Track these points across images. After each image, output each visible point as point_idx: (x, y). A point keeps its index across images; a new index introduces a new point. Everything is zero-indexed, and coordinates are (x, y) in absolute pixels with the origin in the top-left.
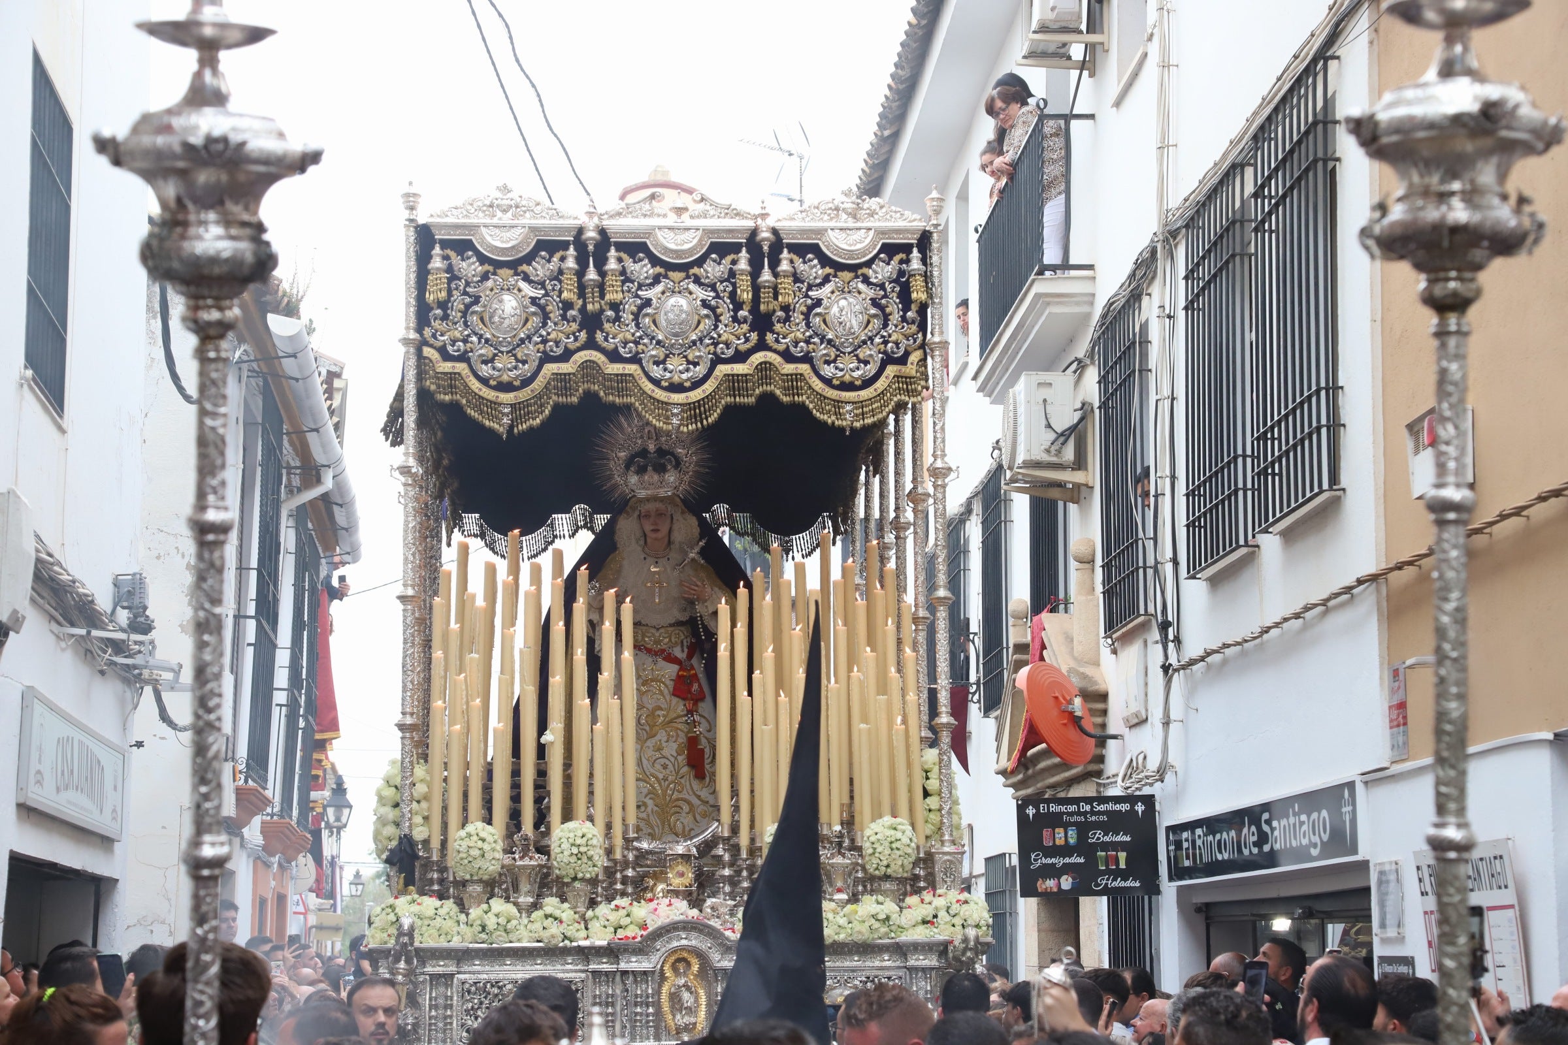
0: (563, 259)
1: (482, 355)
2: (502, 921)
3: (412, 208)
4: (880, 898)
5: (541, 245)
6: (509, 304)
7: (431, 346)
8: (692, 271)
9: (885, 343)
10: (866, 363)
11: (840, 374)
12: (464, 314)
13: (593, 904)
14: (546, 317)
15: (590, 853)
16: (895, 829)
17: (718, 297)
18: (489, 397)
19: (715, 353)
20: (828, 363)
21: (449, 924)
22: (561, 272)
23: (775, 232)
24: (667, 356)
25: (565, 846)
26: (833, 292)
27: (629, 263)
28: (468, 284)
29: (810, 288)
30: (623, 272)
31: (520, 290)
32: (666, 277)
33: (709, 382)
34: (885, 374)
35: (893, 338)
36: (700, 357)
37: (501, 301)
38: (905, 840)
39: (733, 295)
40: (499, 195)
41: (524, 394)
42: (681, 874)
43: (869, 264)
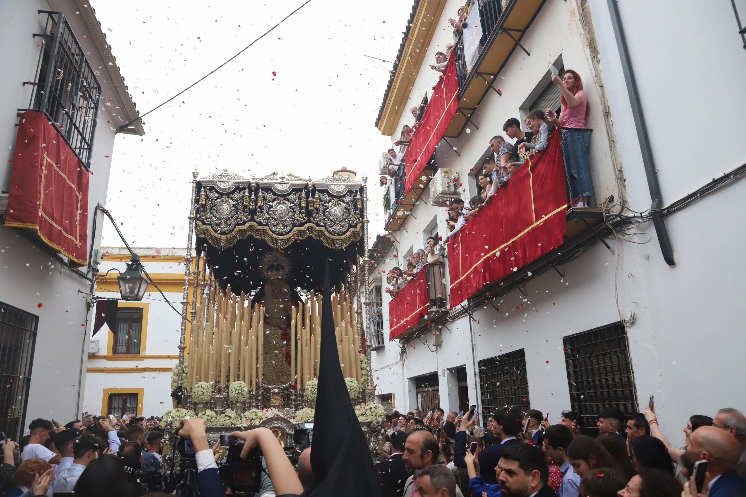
0: (244, 193)
1: (216, 223)
2: (209, 418)
3: (195, 177)
5: (237, 188)
6: (225, 206)
7: (199, 220)
8: (286, 197)
9: (349, 221)
10: (343, 227)
11: (335, 230)
12: (210, 210)
13: (244, 411)
14: (237, 211)
15: (243, 392)
16: (352, 382)
17: (295, 205)
18: (218, 237)
19: (293, 223)
20: (331, 227)
22: (243, 196)
23: (314, 185)
24: (278, 224)
25: (233, 390)
26: (332, 205)
27: (266, 195)
28: (212, 200)
29: (325, 203)
30: (264, 197)
31: (229, 202)
32: (278, 199)
33: (291, 232)
34: (349, 231)
35: (352, 219)
36: (288, 224)
37: (223, 206)
38: (355, 386)
39: (300, 205)
40: (223, 172)
41: (229, 236)
42: (276, 399)
43: (344, 196)
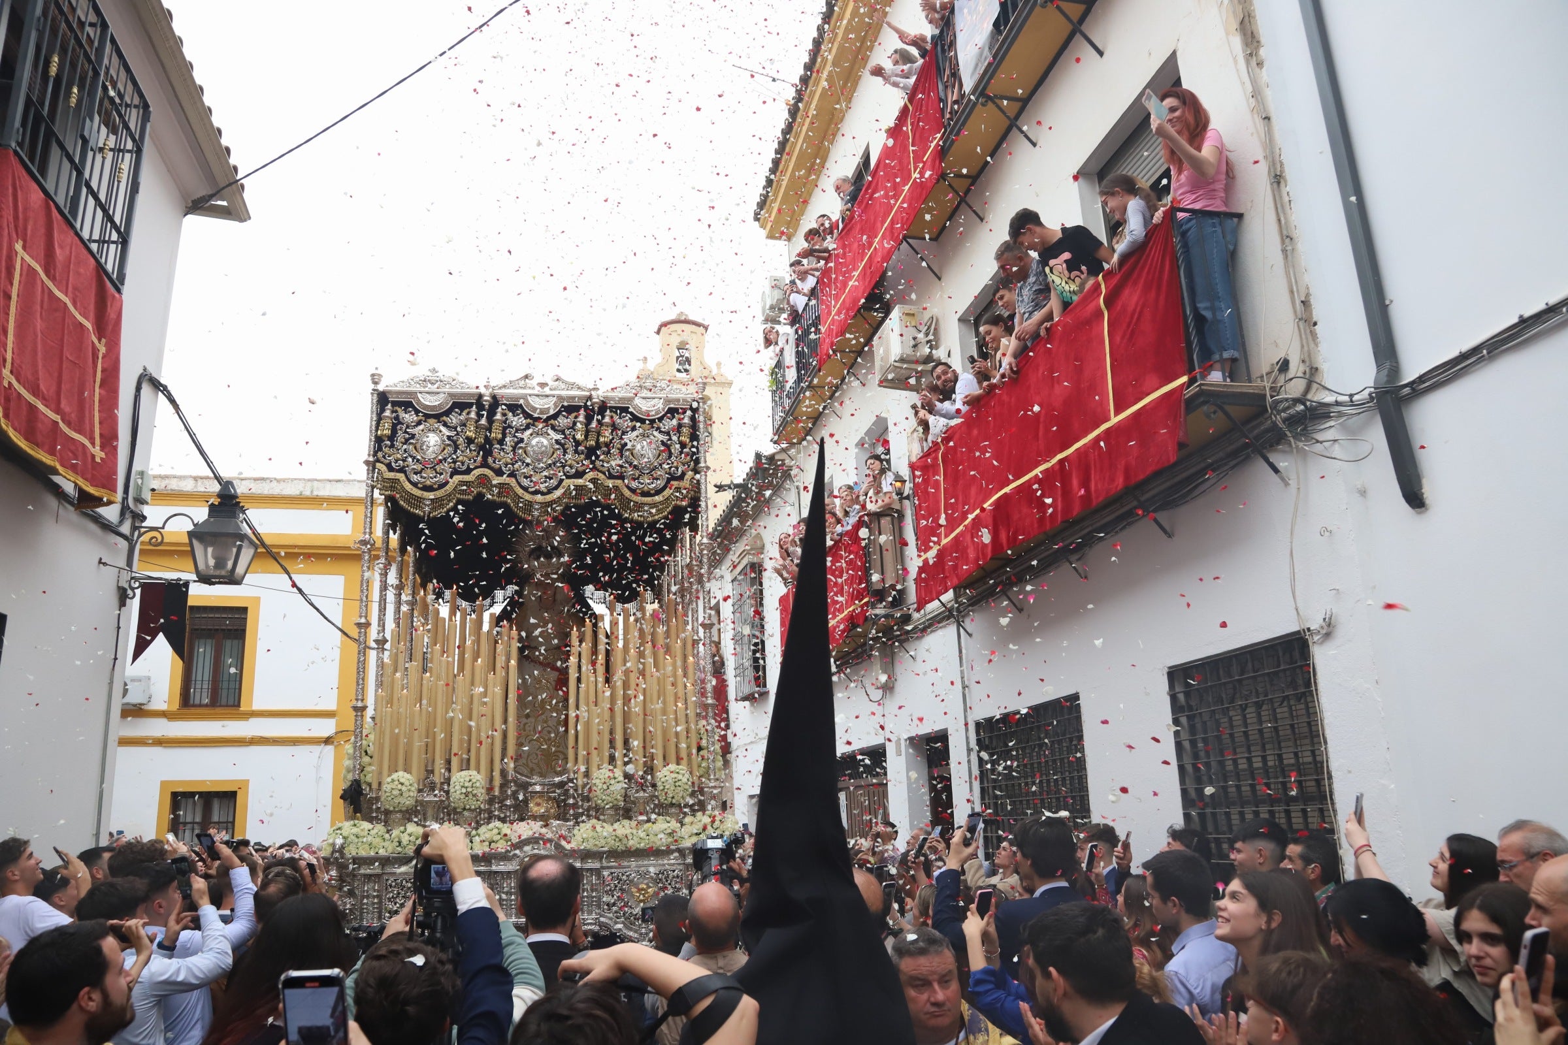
0: (468, 413)
1: (414, 469)
2: (413, 838)
3: (376, 383)
4: (668, 818)
5: (456, 405)
6: (433, 439)
7: (382, 463)
8: (549, 422)
9: (670, 467)
10: (658, 479)
11: (641, 486)
12: (404, 444)
13: (476, 826)
14: (456, 447)
15: (475, 792)
16: (678, 773)
17: (565, 438)
18: (416, 495)
19: (563, 472)
20: (634, 479)
21: (378, 840)
22: (467, 420)
23: (602, 399)
24: (532, 473)
25: (458, 787)
26: (637, 436)
27: (510, 416)
28: (408, 427)
29: (623, 433)
30: (506, 422)
31: (440, 431)
32: (533, 425)
33: (559, 490)
34: (670, 486)
35: (675, 464)
36: (554, 474)
37: (428, 437)
38: (685, 780)
39: (574, 437)
40: (430, 374)
41: (440, 493)
42: (538, 805)
43: (661, 419)
